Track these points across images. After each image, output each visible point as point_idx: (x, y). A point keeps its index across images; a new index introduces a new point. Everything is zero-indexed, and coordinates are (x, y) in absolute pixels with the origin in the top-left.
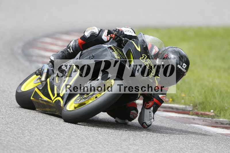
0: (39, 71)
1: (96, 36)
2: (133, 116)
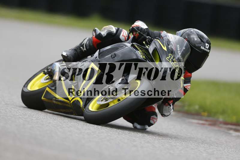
0: (47, 70)
1: (113, 35)
2: (153, 121)
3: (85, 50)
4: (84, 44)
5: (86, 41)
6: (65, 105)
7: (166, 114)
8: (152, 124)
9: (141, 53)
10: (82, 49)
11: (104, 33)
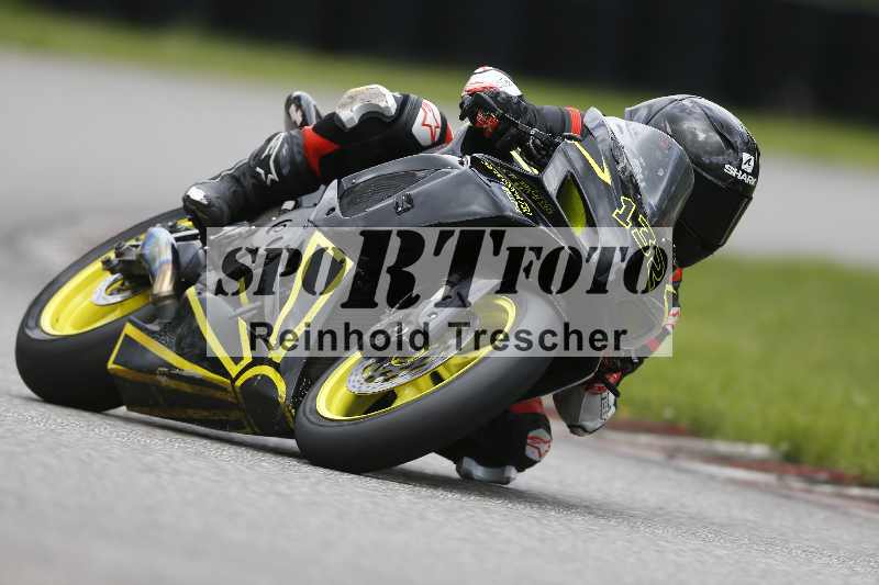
1: (388, 120)
2: (536, 451)
3: (272, 180)
4: (269, 156)
5: (276, 144)
6: (211, 392)
7: (589, 425)
8: (532, 463)
9: (513, 193)
10: (263, 176)
11: (349, 115)
